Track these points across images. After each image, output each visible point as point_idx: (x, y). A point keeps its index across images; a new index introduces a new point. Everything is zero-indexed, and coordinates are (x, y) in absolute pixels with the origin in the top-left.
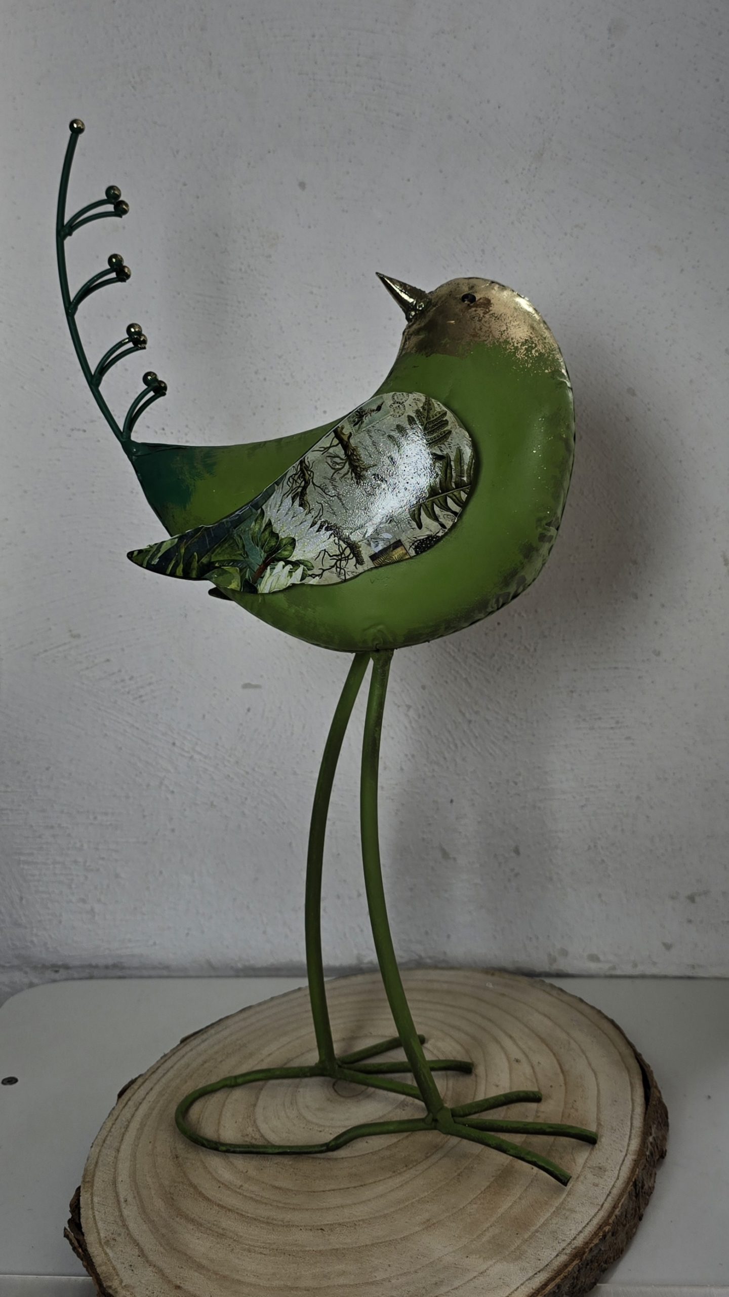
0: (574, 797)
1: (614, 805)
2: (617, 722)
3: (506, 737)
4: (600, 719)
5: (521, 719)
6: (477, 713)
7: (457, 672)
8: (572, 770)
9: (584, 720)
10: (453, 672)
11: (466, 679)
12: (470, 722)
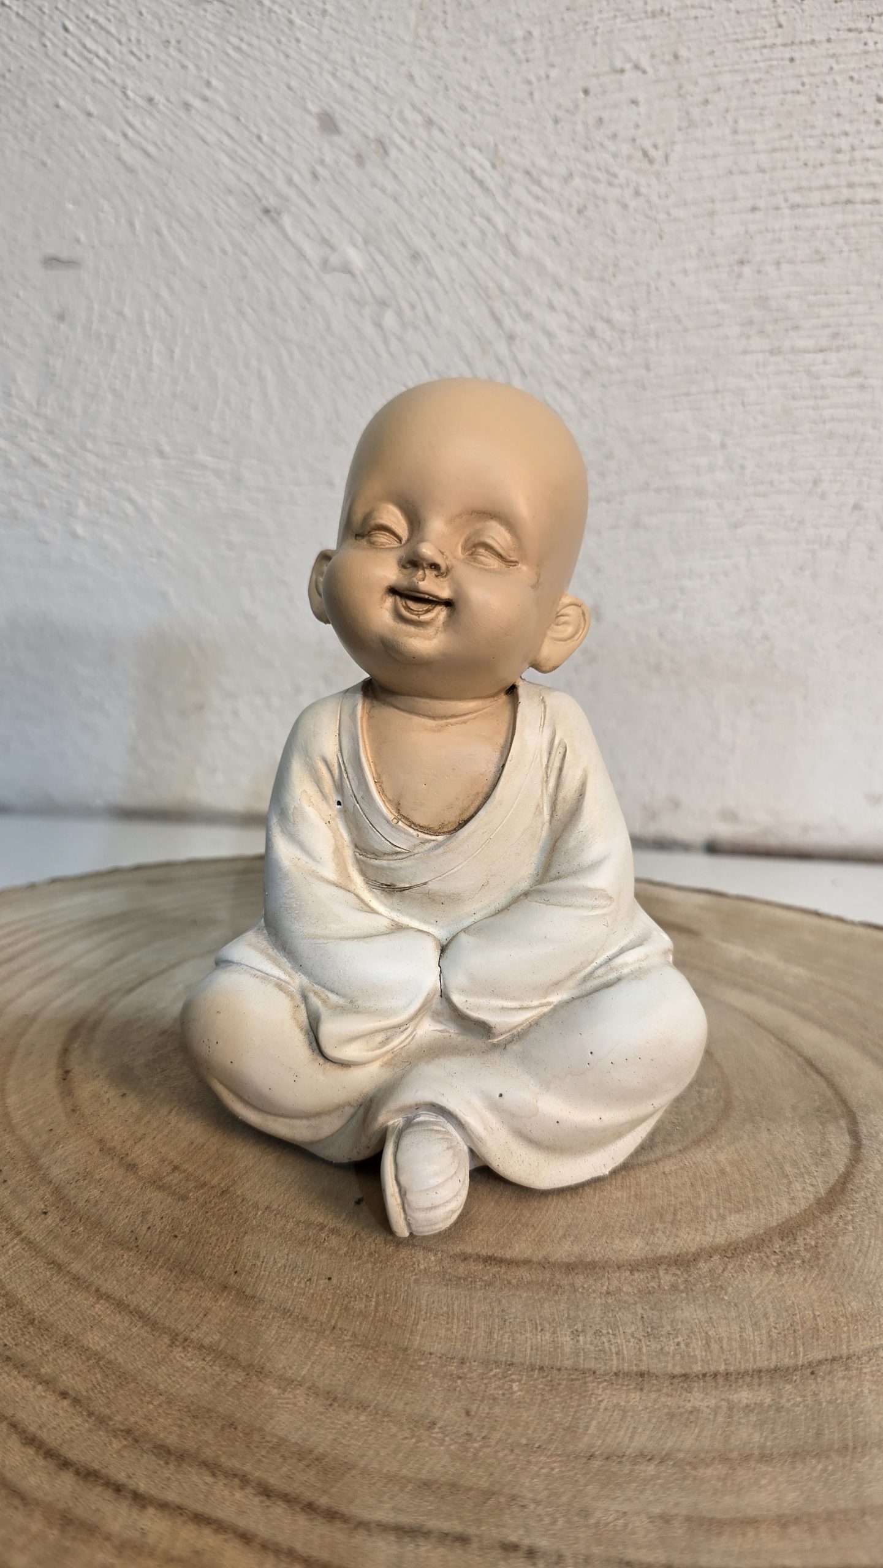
0: (720, 506)
1: (802, 522)
2: (836, 335)
3: (587, 373)
4: (796, 328)
5: (624, 332)
6: (527, 317)
7: (489, 220)
8: (723, 446)
9: (761, 332)
10: (478, 219)
11: (507, 236)
12: (511, 337)
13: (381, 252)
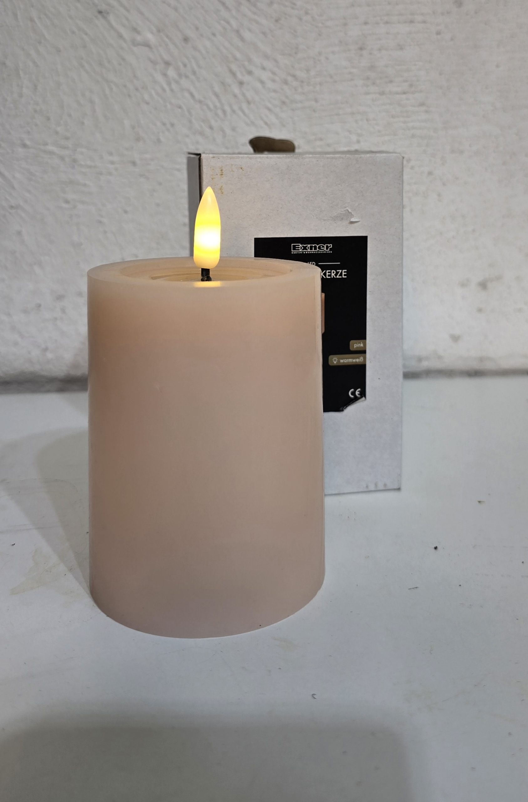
13: (167, 36)
